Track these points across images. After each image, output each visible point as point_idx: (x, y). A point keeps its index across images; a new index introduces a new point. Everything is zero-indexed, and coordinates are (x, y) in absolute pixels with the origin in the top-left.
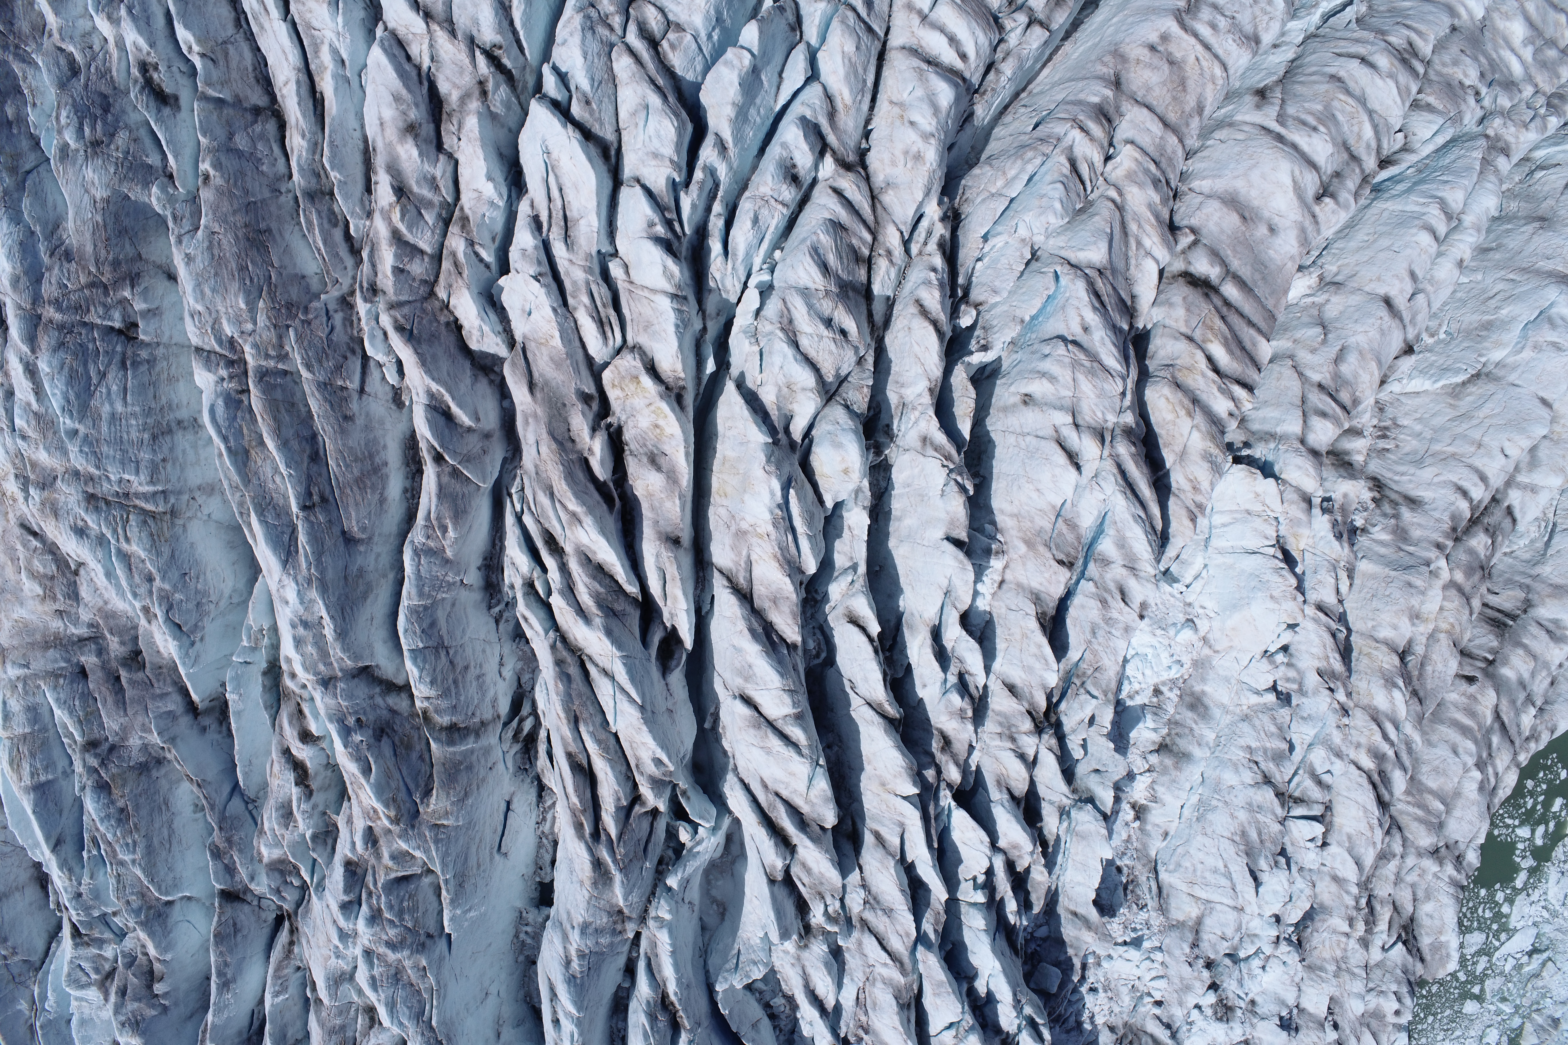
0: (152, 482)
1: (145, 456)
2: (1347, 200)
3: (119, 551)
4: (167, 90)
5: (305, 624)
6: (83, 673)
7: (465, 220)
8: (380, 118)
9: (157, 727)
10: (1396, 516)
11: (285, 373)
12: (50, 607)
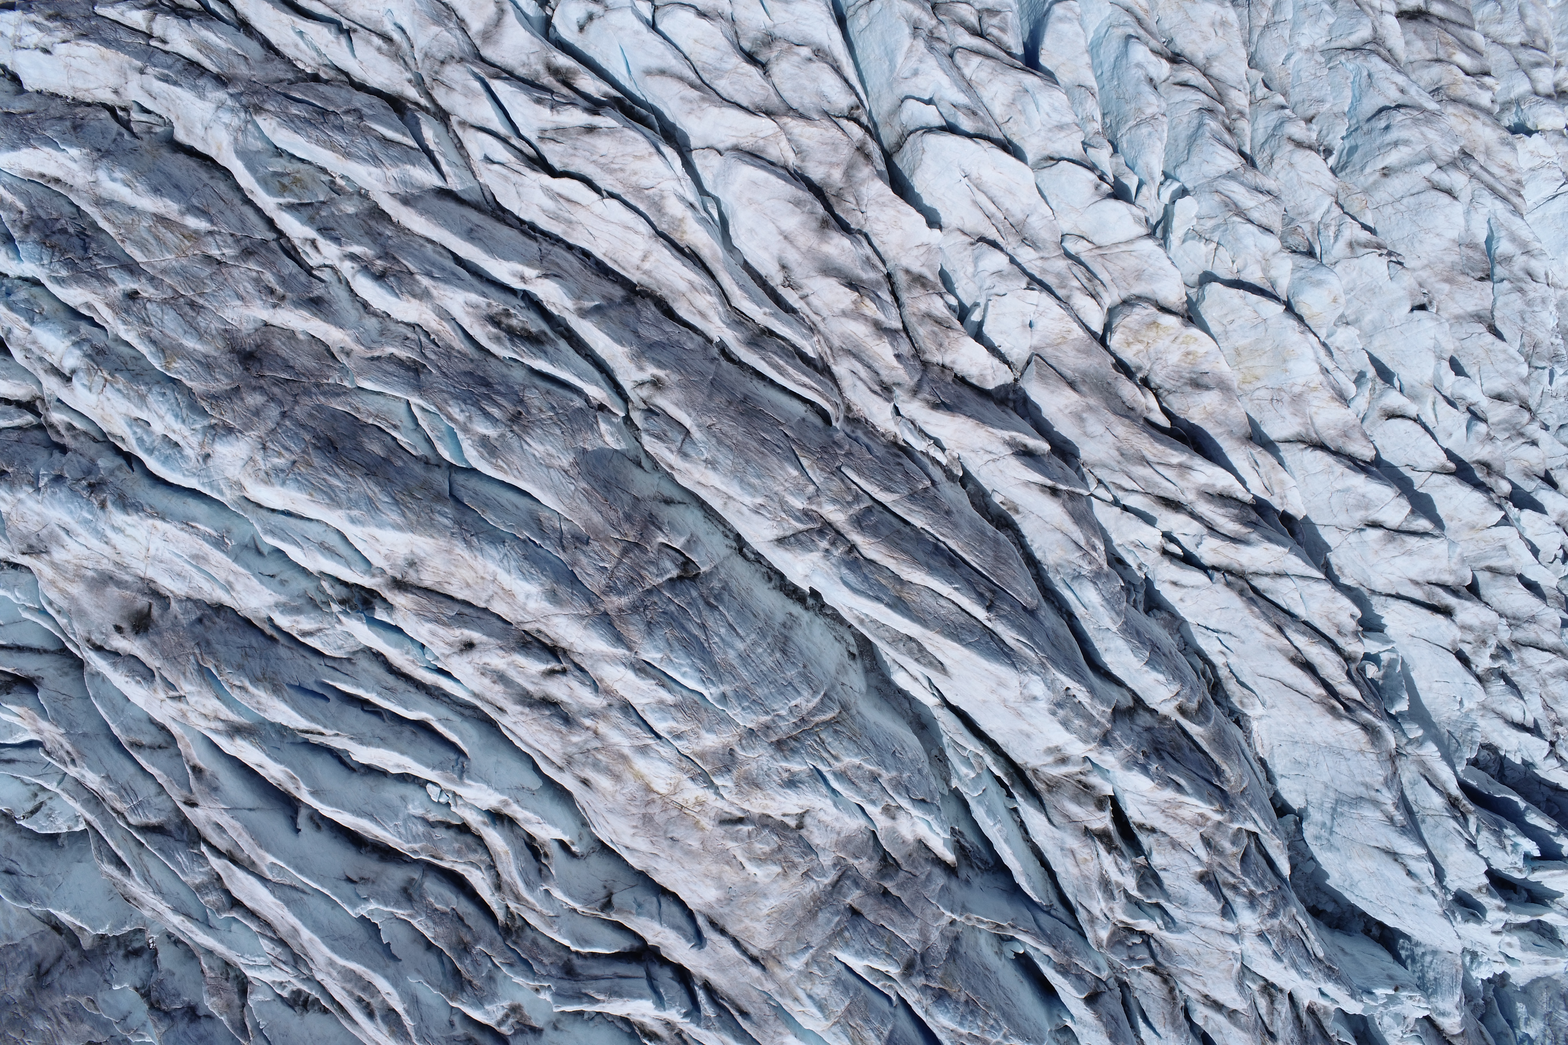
0: (815, 693)
1: (792, 673)
3: (835, 774)
4: (533, 330)
5: (1059, 705)
6: (855, 913)
9: (945, 907)
12: (795, 876)
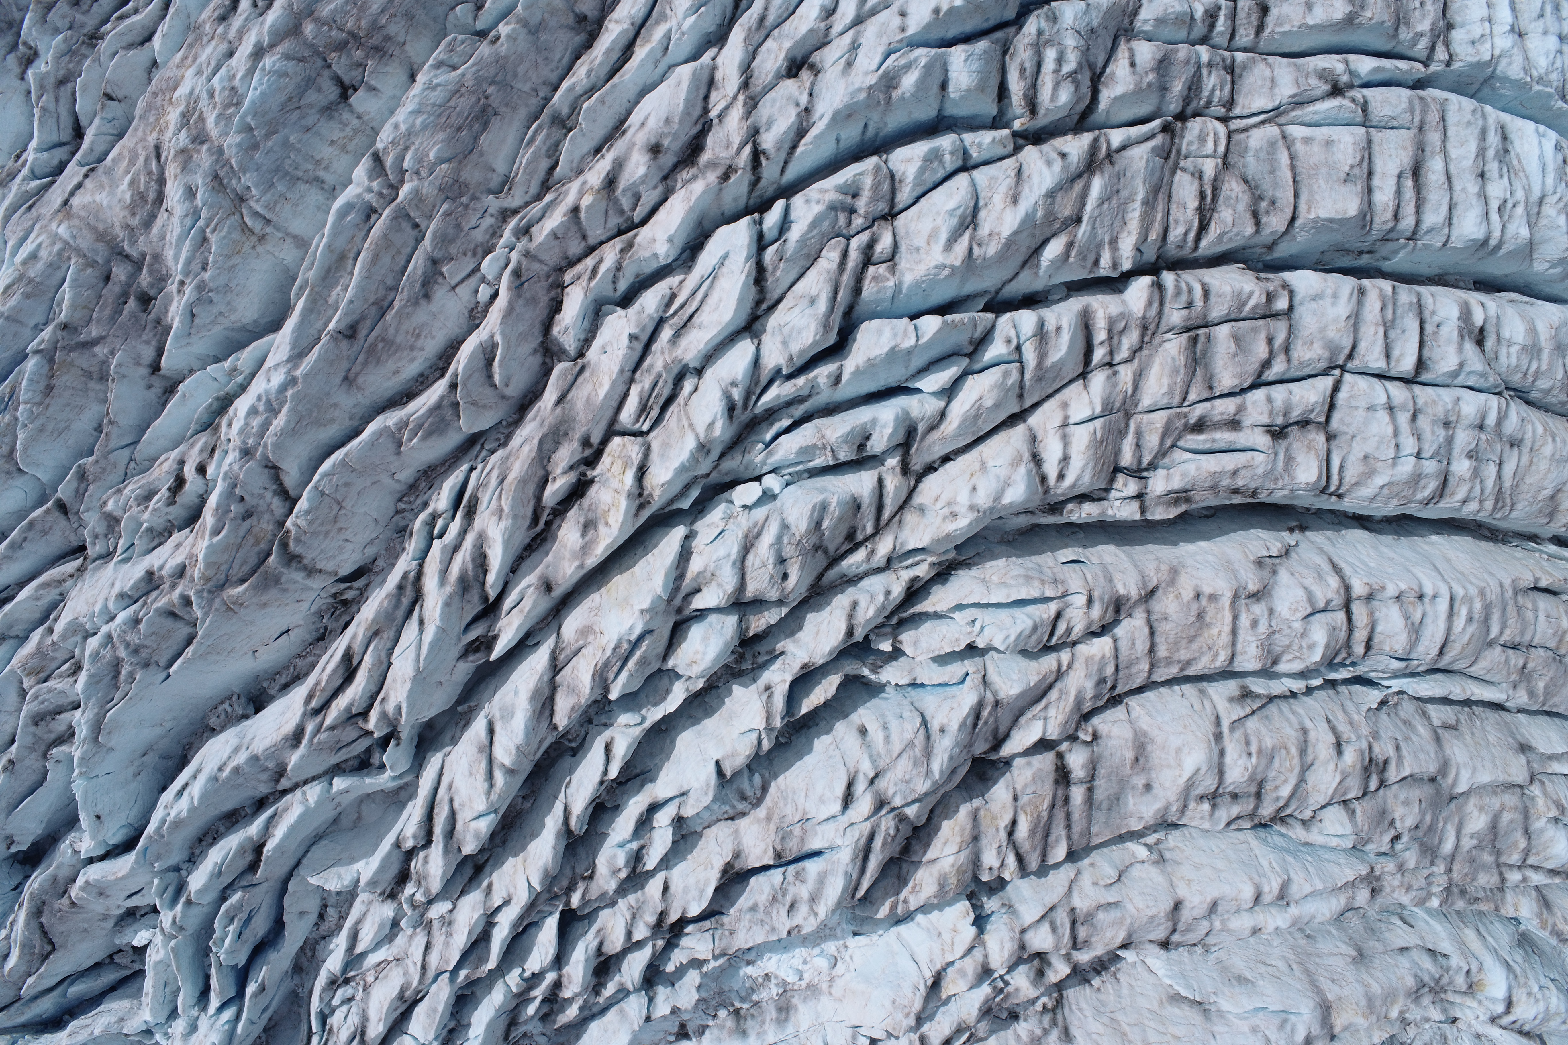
2: (1220, 819)
7: (630, 245)
8: (646, 118)
10: (1046, 1032)
11: (416, 226)
